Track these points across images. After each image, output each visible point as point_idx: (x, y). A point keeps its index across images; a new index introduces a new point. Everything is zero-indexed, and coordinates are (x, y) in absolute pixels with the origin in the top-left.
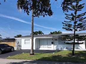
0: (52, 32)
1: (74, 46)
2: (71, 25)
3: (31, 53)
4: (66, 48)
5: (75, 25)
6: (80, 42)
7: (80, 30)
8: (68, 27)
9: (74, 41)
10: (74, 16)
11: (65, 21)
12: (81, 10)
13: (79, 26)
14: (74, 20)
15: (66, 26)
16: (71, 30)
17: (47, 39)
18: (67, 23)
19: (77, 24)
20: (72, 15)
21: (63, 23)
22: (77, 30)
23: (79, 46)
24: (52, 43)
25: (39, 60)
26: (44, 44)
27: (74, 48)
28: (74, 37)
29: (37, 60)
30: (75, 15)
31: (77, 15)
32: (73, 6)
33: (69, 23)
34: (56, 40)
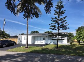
0: (46, 32)
1: (58, 42)
2: (56, 26)
3: (26, 47)
4: (54, 43)
5: (59, 26)
6: (63, 38)
7: (62, 30)
8: (53, 27)
9: (58, 37)
10: (58, 20)
11: (51, 23)
12: (63, 15)
13: (61, 27)
14: (57, 22)
15: (52, 26)
16: (56, 29)
17: (40, 36)
18: (52, 25)
19: (59, 25)
20: (56, 18)
21: (49, 24)
22: (60, 30)
23: (63, 41)
24: (44, 39)
25: (30, 52)
26: (38, 40)
27: (58, 43)
28: (58, 35)
29: (28, 52)
30: (58, 18)
31: (60, 19)
32: (57, 12)
33: (54, 24)
34: (47, 37)
